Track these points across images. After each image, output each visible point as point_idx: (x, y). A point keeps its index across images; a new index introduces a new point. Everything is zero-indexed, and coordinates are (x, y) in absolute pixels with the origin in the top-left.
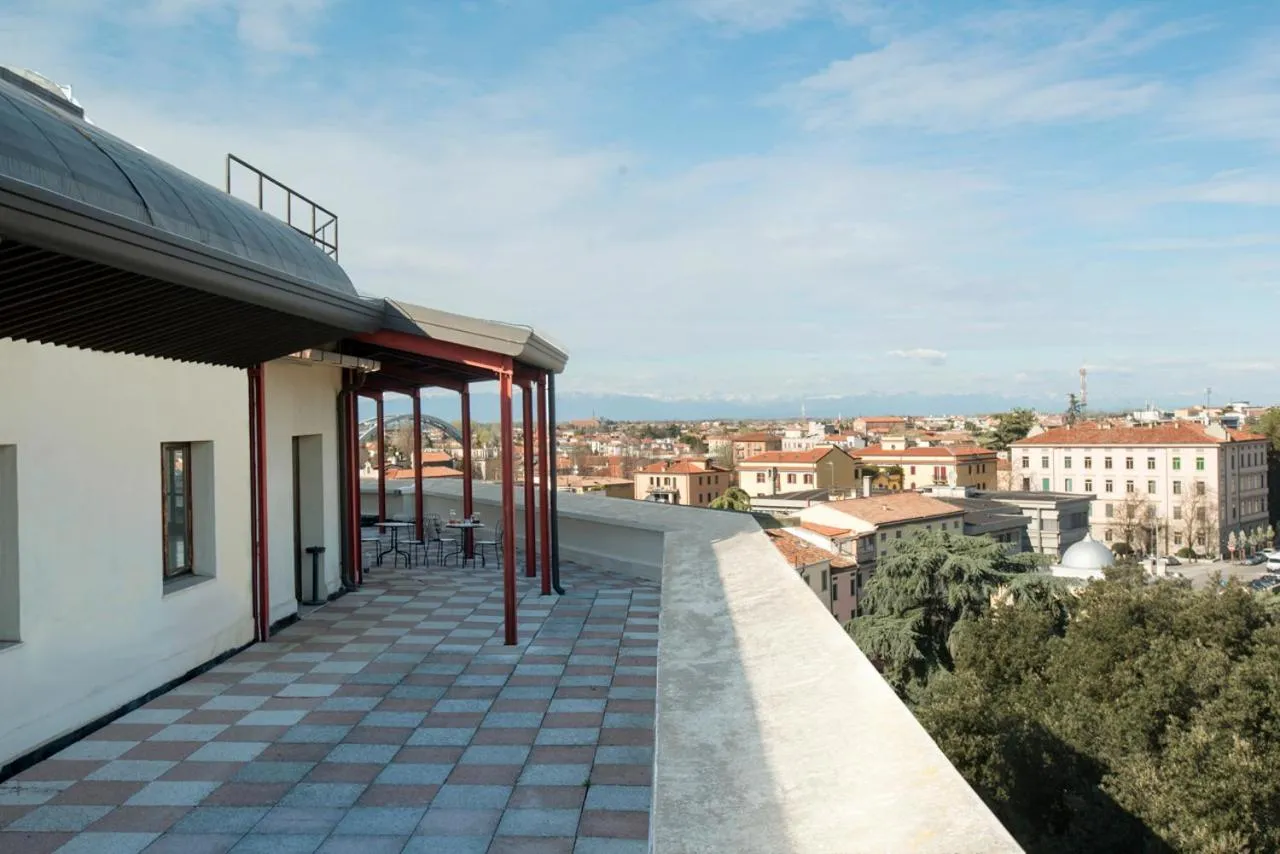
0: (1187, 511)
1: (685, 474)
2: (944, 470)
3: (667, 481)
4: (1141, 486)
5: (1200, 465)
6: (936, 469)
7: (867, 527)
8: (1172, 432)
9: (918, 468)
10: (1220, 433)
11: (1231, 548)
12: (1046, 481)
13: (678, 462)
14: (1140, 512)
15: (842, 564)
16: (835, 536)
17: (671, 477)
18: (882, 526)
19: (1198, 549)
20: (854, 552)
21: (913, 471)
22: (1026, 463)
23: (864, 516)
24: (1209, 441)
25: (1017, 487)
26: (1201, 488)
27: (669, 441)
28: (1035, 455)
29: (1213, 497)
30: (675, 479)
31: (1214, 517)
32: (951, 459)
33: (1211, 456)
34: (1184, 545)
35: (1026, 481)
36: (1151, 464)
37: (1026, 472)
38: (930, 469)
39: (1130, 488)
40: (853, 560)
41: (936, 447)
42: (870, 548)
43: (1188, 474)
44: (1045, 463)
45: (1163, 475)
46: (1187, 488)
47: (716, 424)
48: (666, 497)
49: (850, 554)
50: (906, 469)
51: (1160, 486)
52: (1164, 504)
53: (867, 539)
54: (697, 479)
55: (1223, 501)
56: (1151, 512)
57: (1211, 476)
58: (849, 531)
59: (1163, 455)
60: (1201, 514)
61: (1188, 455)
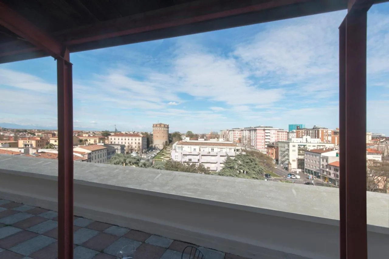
0: (137, 146)
1: (34, 140)
2: (96, 140)
3: (29, 142)
4: (130, 143)
5: (139, 140)
6: (95, 140)
7: (89, 152)
8: (135, 135)
9: (91, 140)
10: (141, 135)
11: (143, 152)
12: (115, 142)
13: (32, 138)
14: (130, 147)
15: (84, 159)
16: (83, 154)
17: (30, 141)
18: (93, 151)
19: (139, 152)
20: (87, 156)
21: (90, 140)
22: (111, 139)
23: (88, 149)
24: (140, 136)
25: (110, 143)
26: (139, 143)
27: (25, 133)
28: (113, 138)
29: (141, 145)
30: (31, 142)
31: (141, 147)
32: (98, 138)
33: (141, 138)
34: (137, 152)
35: (111, 142)
36: (132, 140)
37: (111, 141)
38: (93, 140)
39: (129, 143)
40: (87, 158)
41: (94, 136)
42: (90, 156)
43: (137, 141)
44: (115, 139)
45: (134, 141)
46: (137, 143)
47: (36, 130)
48: (28, 145)
49: (86, 157)
50: (88, 140)
51: (133, 143)
52: (134, 146)
53: (90, 154)
54: (37, 142)
55: (142, 145)
56: (132, 147)
57: (141, 141)
58: (85, 152)
59: (134, 138)
60: (139, 147)
61: (137, 138)
